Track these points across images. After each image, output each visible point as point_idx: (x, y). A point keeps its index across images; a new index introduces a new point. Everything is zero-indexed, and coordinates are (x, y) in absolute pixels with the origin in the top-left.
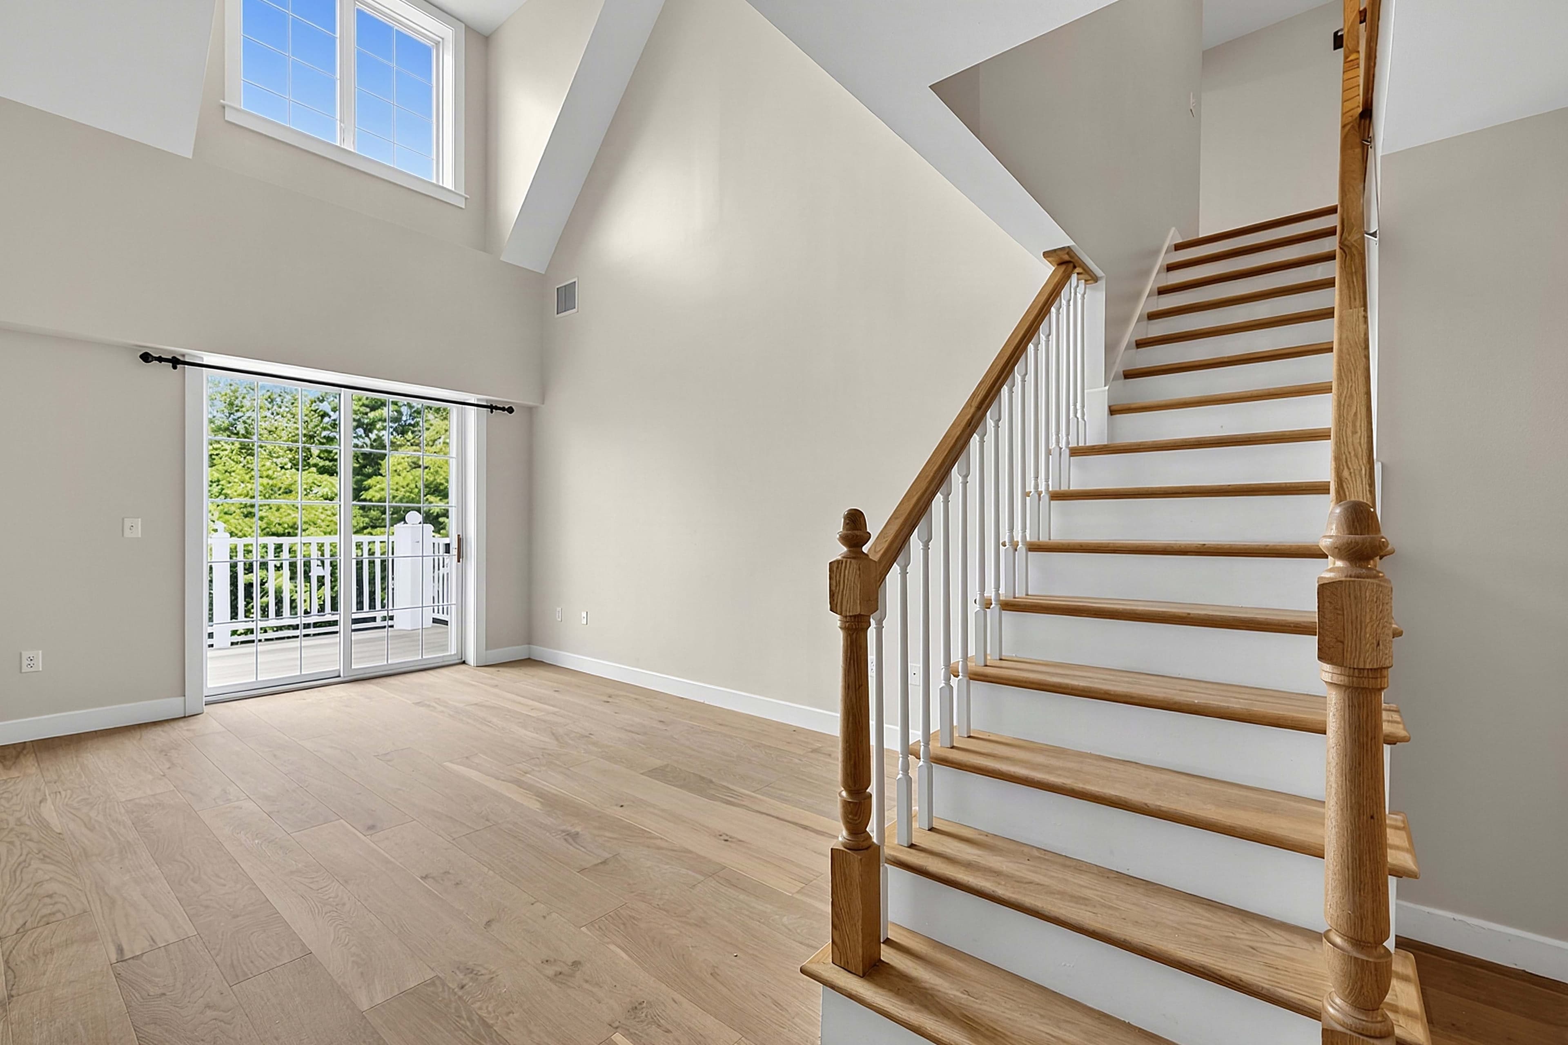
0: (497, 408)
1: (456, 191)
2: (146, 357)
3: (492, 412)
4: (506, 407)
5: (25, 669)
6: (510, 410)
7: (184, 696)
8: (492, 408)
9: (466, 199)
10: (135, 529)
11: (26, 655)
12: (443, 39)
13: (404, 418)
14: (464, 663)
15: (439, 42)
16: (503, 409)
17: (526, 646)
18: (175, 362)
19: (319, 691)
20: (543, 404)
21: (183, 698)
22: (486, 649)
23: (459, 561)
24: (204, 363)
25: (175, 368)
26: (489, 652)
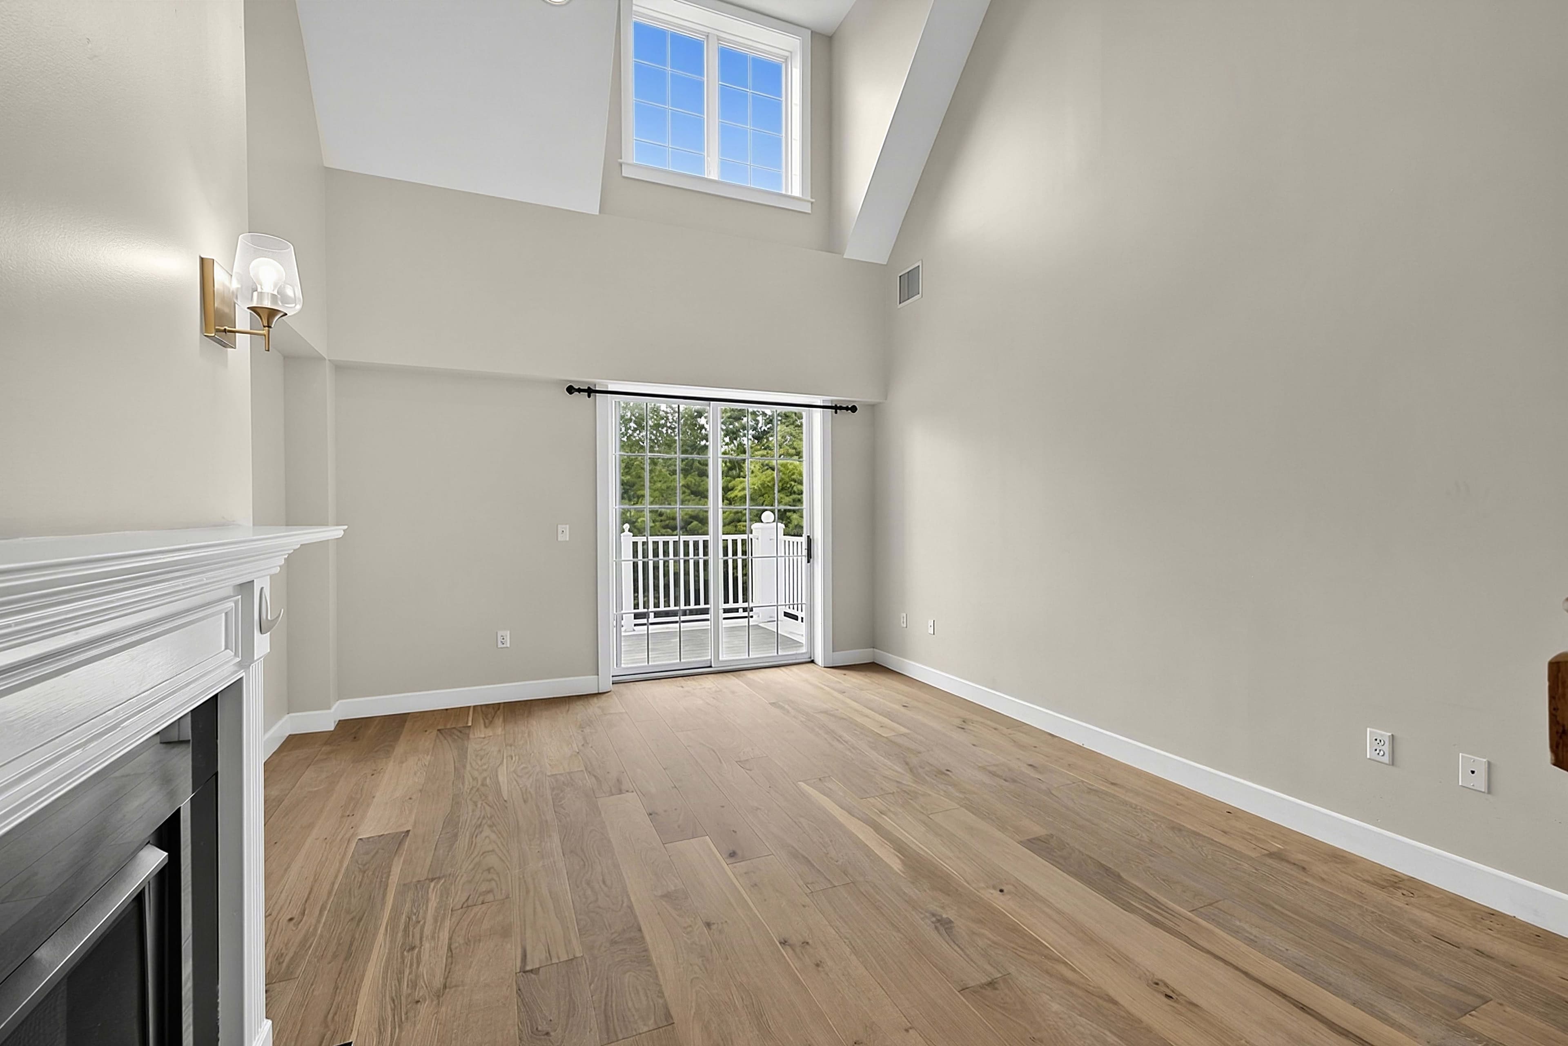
0: (841, 408)
1: (804, 198)
2: (570, 390)
3: (836, 412)
4: (850, 406)
5: (500, 645)
6: (854, 409)
7: (598, 675)
8: (836, 408)
9: (812, 203)
10: (564, 534)
11: (500, 633)
12: (791, 52)
13: (760, 425)
14: (812, 662)
15: (787, 57)
16: (847, 409)
17: (872, 649)
18: (590, 391)
19: (693, 679)
20: (886, 399)
21: (597, 676)
22: (833, 651)
23: (808, 562)
24: (609, 390)
25: (589, 396)
26: (834, 653)
